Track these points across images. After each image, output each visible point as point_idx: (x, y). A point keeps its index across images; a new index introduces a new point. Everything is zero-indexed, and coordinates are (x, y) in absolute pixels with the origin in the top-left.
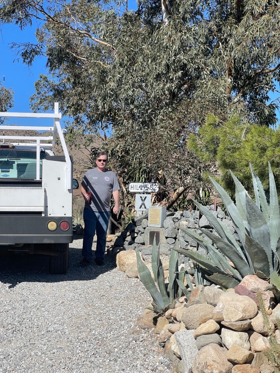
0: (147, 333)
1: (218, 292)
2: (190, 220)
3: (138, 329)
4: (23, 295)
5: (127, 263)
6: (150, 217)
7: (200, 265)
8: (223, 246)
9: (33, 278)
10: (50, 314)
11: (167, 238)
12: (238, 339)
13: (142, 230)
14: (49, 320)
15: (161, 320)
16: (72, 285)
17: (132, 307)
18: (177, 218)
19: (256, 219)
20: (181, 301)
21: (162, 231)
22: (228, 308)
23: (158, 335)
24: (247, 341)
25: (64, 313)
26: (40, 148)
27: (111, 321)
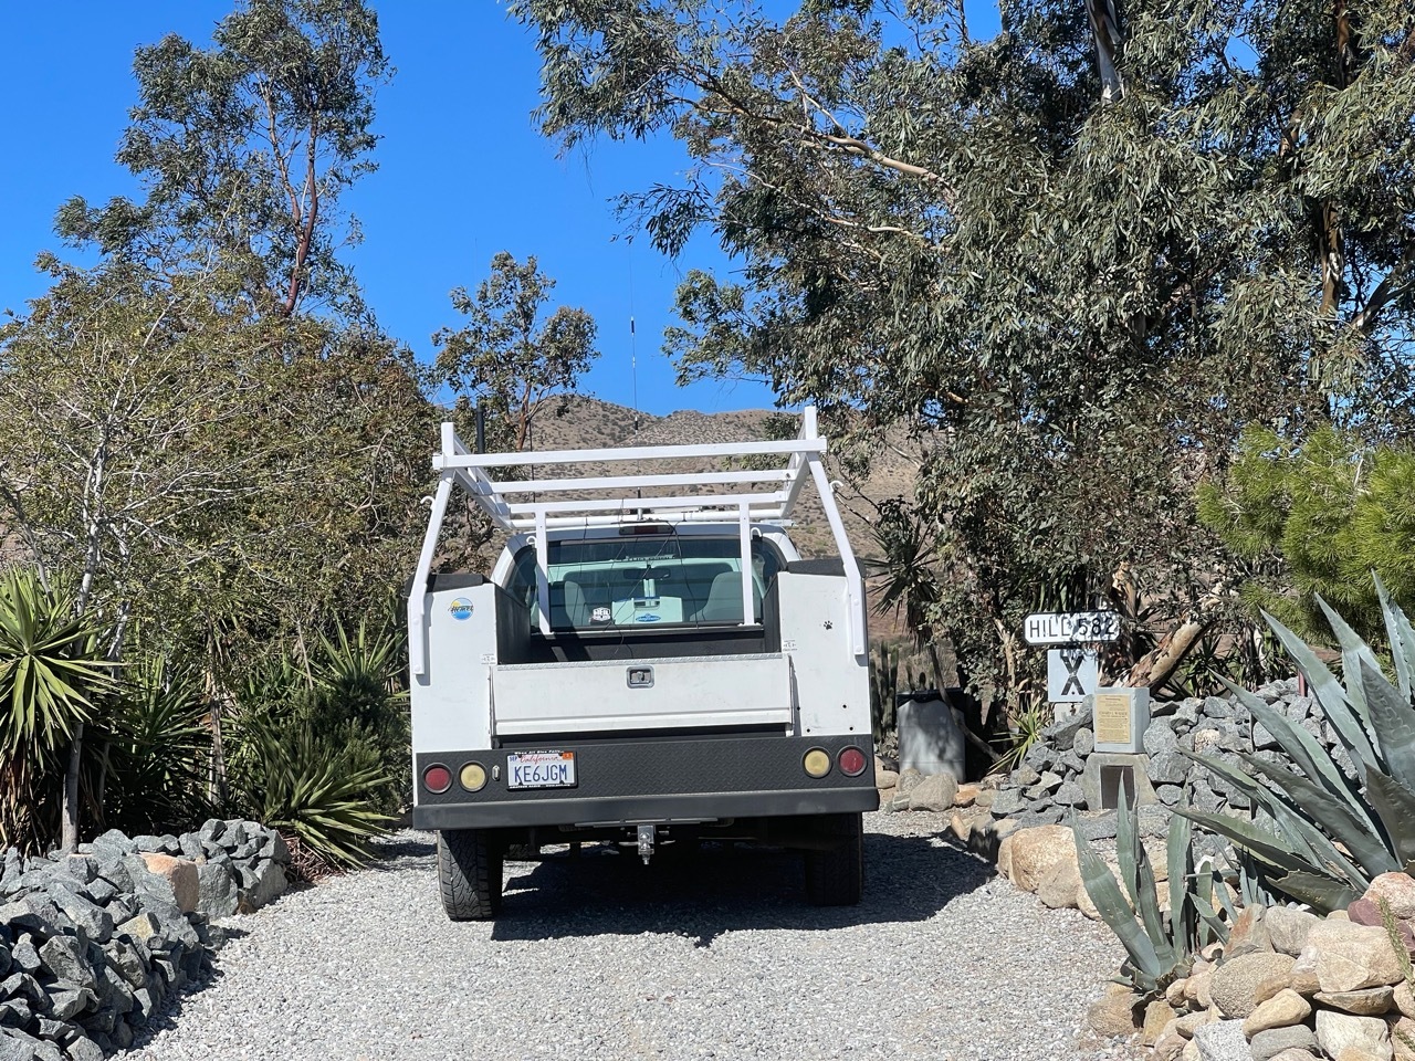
0: (1120, 1045)
1: (1305, 921)
2: (1226, 726)
3: (1094, 1037)
4: (753, 965)
5: (1039, 864)
6: (1101, 721)
7: (1252, 852)
8: (1309, 799)
9: (764, 917)
10: (841, 1008)
11: (1156, 785)
12: (1360, 1035)
13: (1077, 763)
14: (842, 1023)
15: (1157, 1011)
16: (883, 932)
17: (1071, 986)
18: (1186, 722)
19: (1395, 724)
20: (1209, 956)
21: (1141, 765)
22: (1329, 957)
23: (1151, 1050)
24: (1383, 1039)
25: (879, 1005)
26: (751, 526)
27: (1014, 1021)
